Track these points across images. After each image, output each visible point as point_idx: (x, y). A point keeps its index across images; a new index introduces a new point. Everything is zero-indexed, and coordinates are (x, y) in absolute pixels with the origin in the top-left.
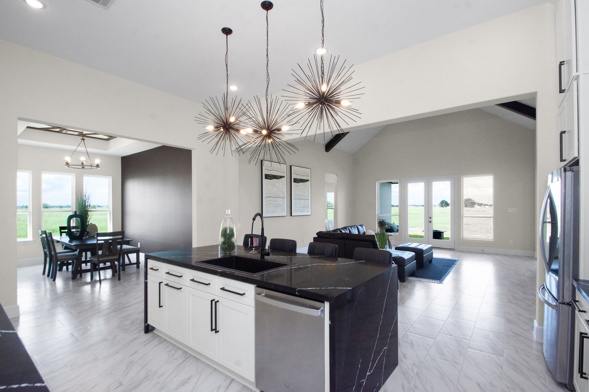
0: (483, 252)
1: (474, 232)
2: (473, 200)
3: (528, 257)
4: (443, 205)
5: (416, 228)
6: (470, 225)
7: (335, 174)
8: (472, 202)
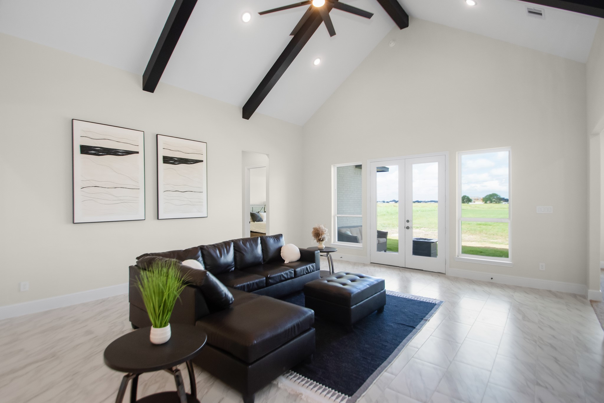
0: (491, 281)
1: (494, 235)
2: (499, 195)
3: (575, 296)
4: (465, 201)
5: (422, 229)
6: (490, 225)
7: (267, 155)
8: (498, 197)
